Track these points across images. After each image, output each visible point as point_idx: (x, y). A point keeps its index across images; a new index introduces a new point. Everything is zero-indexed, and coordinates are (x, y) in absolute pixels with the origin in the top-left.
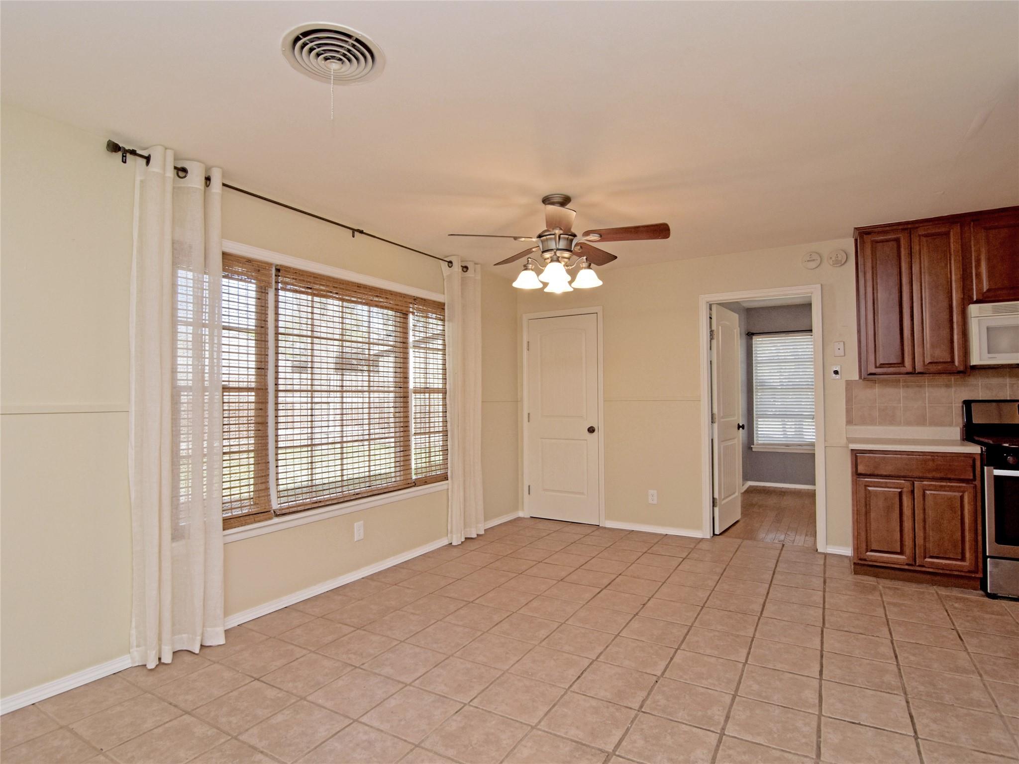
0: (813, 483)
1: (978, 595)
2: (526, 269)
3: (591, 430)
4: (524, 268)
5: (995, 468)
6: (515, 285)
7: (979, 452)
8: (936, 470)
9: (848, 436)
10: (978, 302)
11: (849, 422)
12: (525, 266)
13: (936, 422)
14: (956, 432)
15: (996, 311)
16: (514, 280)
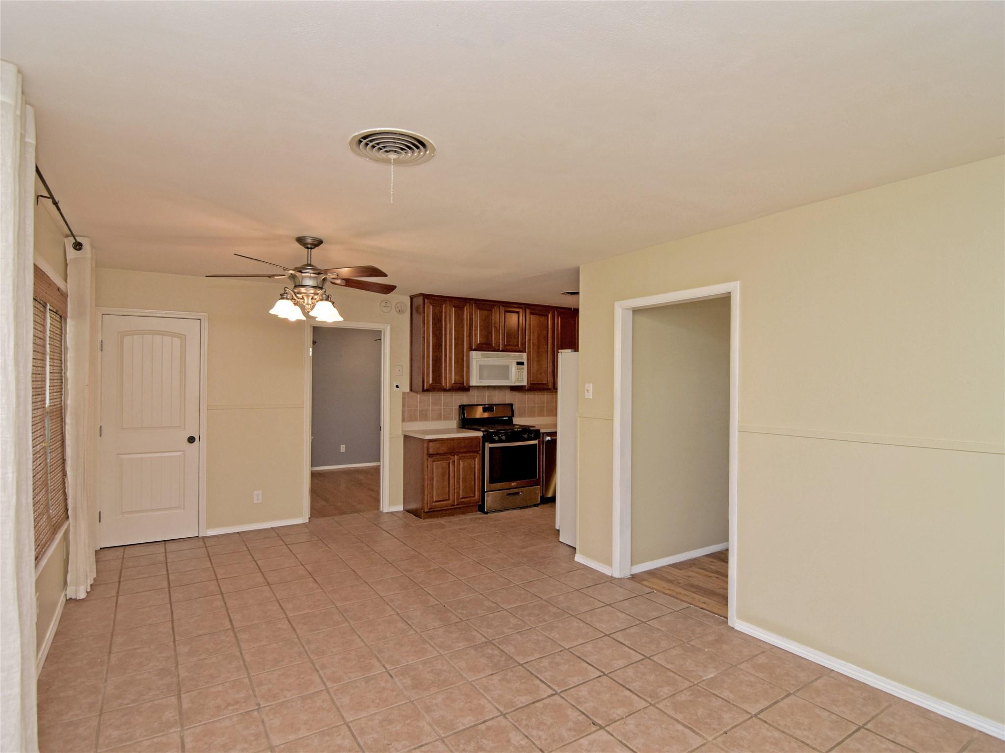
0: (378, 459)
1: (479, 514)
2: (282, 298)
3: (191, 440)
4: (280, 297)
5: (490, 443)
6: (272, 312)
7: (482, 435)
8: (465, 447)
9: (404, 429)
10: (475, 350)
11: (403, 420)
12: (281, 295)
13: (446, 418)
14: (454, 424)
15: (483, 356)
16: (272, 307)
